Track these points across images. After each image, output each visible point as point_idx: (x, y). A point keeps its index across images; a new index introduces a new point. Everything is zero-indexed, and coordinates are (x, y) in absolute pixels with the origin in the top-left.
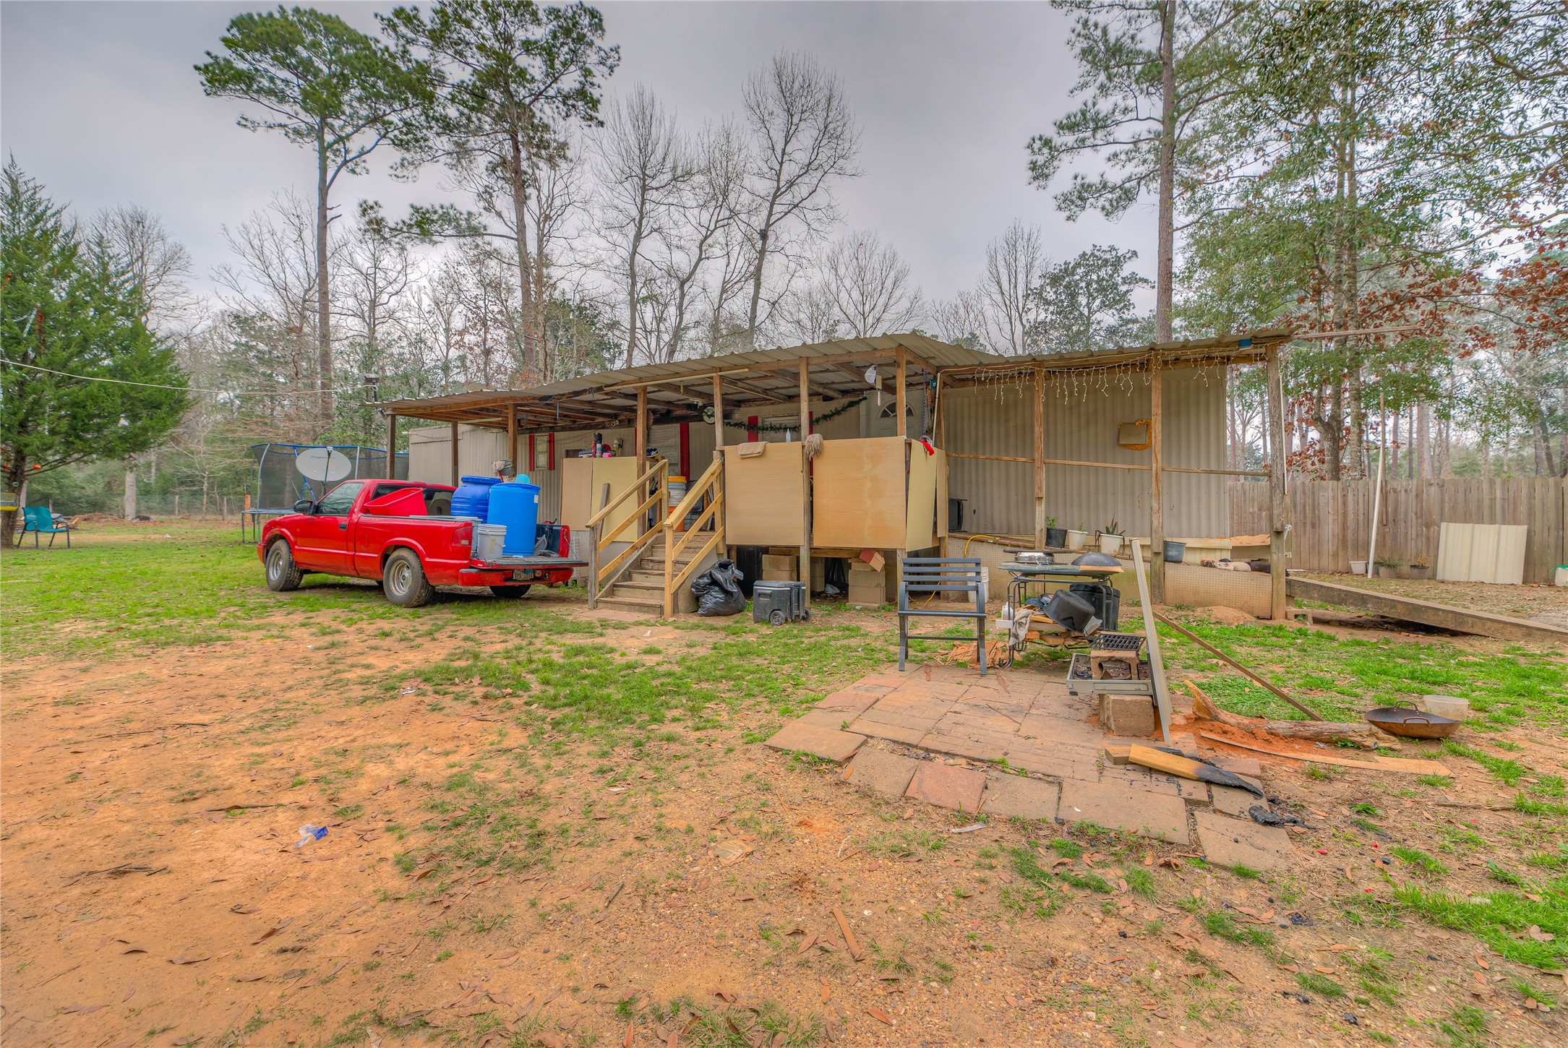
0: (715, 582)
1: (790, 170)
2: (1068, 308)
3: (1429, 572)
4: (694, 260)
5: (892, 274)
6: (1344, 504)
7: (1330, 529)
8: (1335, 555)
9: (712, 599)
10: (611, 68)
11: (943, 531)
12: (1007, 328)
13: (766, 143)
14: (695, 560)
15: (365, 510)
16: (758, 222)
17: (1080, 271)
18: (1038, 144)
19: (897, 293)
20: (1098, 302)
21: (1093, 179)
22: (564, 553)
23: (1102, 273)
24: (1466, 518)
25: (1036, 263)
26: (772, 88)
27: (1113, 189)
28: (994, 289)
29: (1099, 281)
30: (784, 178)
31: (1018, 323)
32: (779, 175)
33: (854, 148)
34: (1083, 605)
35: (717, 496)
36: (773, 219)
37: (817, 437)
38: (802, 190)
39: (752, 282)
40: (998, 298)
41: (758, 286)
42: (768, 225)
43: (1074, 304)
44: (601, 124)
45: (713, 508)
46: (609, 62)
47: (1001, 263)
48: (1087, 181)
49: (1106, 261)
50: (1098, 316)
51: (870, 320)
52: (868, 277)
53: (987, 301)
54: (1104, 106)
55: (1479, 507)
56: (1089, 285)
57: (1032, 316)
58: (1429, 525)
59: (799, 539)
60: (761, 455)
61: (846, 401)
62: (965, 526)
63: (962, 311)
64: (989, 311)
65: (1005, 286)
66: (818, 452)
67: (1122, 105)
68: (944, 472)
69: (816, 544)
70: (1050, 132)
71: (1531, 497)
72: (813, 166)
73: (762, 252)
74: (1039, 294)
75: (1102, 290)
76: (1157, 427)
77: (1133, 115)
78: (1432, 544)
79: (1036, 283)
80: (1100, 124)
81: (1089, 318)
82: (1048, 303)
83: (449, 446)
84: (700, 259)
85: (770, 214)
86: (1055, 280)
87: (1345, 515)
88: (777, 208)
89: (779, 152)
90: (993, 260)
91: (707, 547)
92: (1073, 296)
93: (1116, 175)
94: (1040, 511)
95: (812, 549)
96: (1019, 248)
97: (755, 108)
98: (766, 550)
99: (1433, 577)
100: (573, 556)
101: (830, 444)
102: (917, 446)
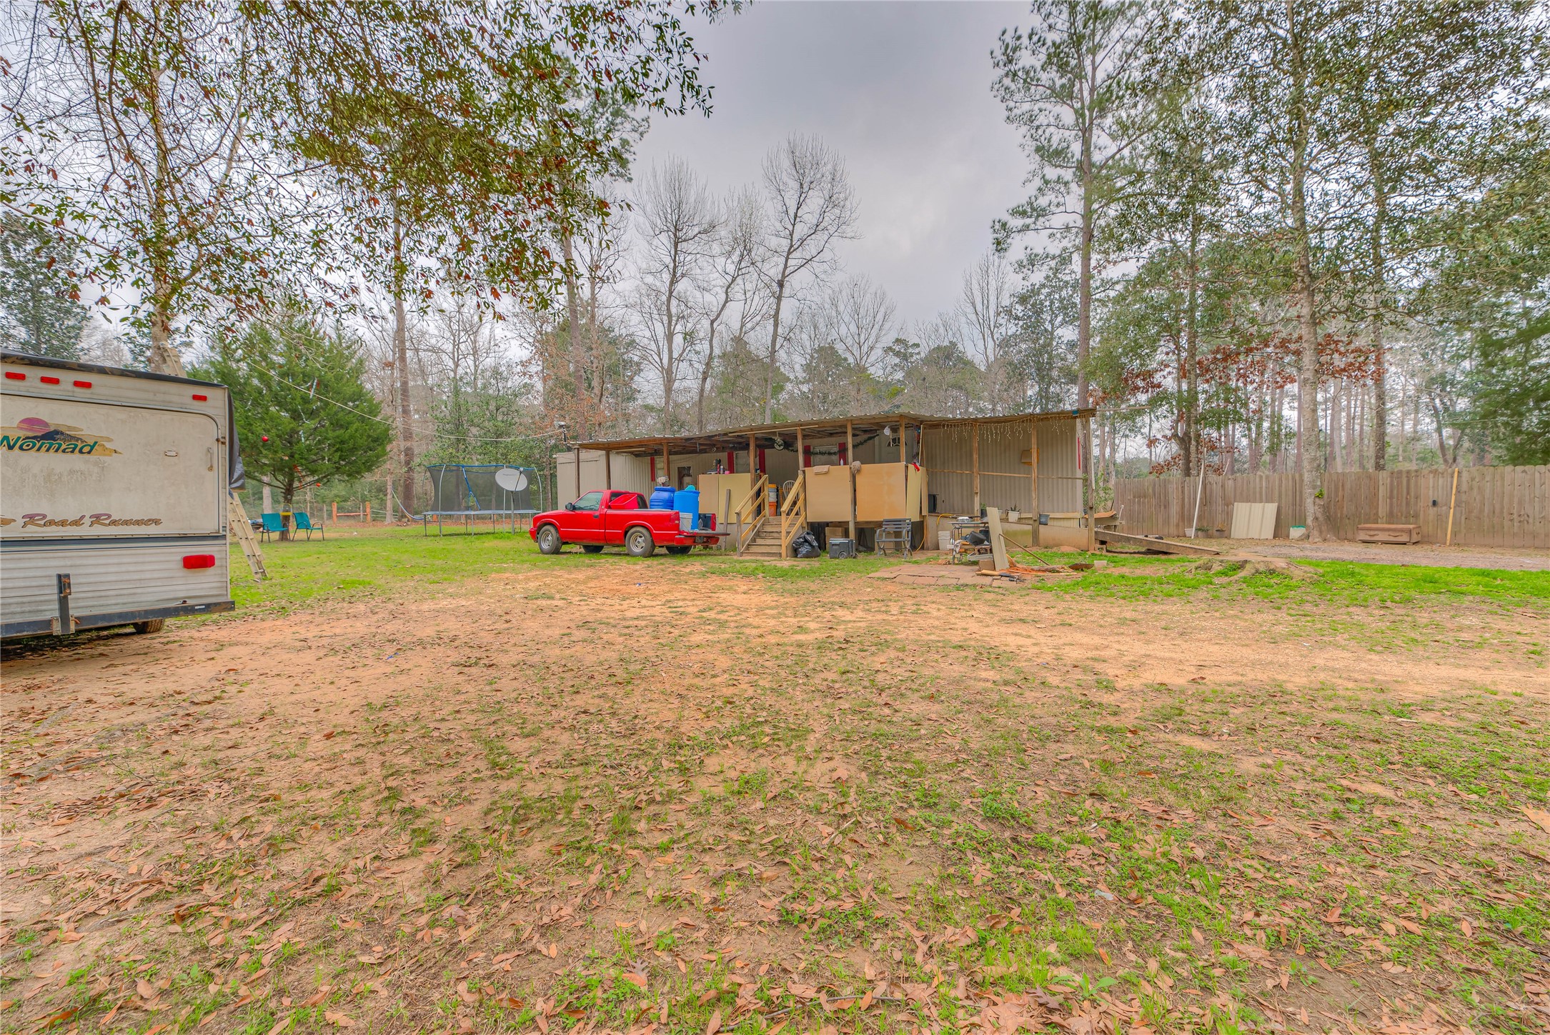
0: (806, 541)
1: (800, 230)
2: (1033, 325)
3: (1226, 533)
4: (722, 303)
5: (882, 310)
6: (1183, 492)
7: (1174, 509)
8: (1178, 525)
9: (805, 549)
10: (642, 134)
11: (925, 512)
12: (980, 344)
13: (780, 207)
14: (794, 530)
15: (609, 507)
16: (774, 271)
17: (1045, 291)
18: (997, 226)
19: (887, 326)
20: (1060, 318)
21: (1039, 250)
22: (713, 529)
23: (1064, 293)
24: (1248, 499)
25: (1006, 286)
26: (786, 163)
27: (1054, 258)
28: (970, 310)
29: (1061, 300)
30: (796, 237)
31: (990, 340)
32: (791, 235)
33: (854, 216)
34: (982, 536)
35: (801, 497)
36: (787, 272)
37: (857, 463)
38: (811, 248)
39: (772, 321)
40: (973, 317)
41: (776, 325)
42: (784, 276)
43: (1039, 322)
44: (630, 180)
45: (800, 503)
46: (641, 129)
47: (975, 287)
48: (1034, 251)
49: (1067, 282)
50: (1059, 332)
51: (865, 348)
52: (862, 312)
53: (963, 319)
54: (1043, 202)
55: (1254, 493)
56: (1052, 303)
57: (1003, 330)
58: (1228, 504)
59: (848, 517)
60: (826, 473)
61: (866, 436)
62: (938, 509)
63: (942, 330)
64: (965, 330)
65: (979, 307)
66: (859, 471)
67: (1055, 201)
68: (926, 480)
69: (859, 519)
70: (1006, 217)
71: (1280, 486)
72: (820, 228)
73: (779, 299)
74: (1009, 312)
75: (1063, 308)
76: (1034, 455)
77: (1062, 209)
78: (1229, 516)
79: (1006, 302)
80: (1041, 213)
81: (1052, 333)
82: (1017, 318)
83: (574, 466)
84: (726, 302)
85: (786, 267)
86: (1023, 300)
87: (1183, 499)
88: (790, 262)
89: (792, 215)
90: (968, 284)
91: (798, 524)
92: (1038, 313)
93: (1054, 249)
94: (977, 500)
95: (856, 523)
96: (991, 273)
97: (773, 180)
98: (827, 524)
99: (1228, 537)
100: (719, 529)
101: (866, 467)
102: (911, 467)
